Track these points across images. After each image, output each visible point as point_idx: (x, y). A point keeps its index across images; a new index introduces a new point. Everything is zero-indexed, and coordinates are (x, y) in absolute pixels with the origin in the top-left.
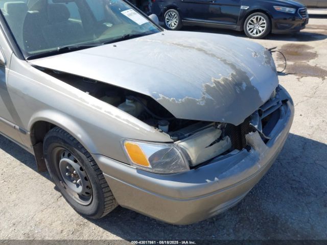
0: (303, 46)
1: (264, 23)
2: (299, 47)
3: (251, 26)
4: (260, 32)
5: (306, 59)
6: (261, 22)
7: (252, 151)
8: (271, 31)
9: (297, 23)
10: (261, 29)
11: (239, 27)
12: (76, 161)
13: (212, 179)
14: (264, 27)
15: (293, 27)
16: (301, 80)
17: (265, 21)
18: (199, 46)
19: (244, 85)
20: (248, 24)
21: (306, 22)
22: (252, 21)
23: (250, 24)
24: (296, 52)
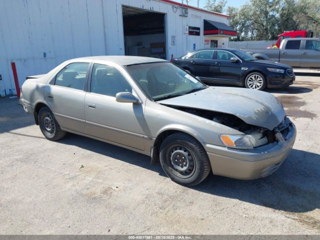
0: (293, 97)
1: (261, 80)
2: (290, 97)
3: (251, 82)
4: (258, 87)
5: (297, 106)
6: (259, 79)
7: (279, 143)
8: (266, 87)
9: (286, 80)
10: (259, 84)
11: (241, 83)
12: (185, 151)
13: (264, 152)
14: (261, 83)
15: (284, 83)
16: (296, 119)
17: (261, 79)
18: (240, 94)
19: (270, 113)
20: (248, 81)
21: (294, 79)
22: (251, 78)
23: (250, 81)
24: (289, 101)
